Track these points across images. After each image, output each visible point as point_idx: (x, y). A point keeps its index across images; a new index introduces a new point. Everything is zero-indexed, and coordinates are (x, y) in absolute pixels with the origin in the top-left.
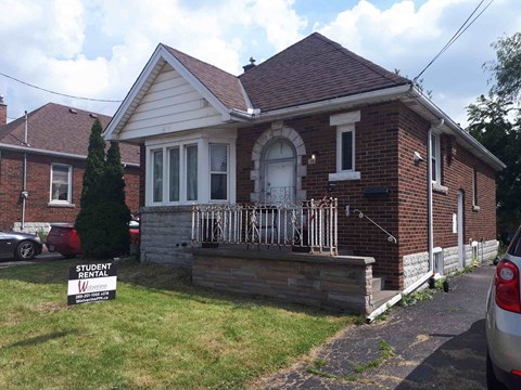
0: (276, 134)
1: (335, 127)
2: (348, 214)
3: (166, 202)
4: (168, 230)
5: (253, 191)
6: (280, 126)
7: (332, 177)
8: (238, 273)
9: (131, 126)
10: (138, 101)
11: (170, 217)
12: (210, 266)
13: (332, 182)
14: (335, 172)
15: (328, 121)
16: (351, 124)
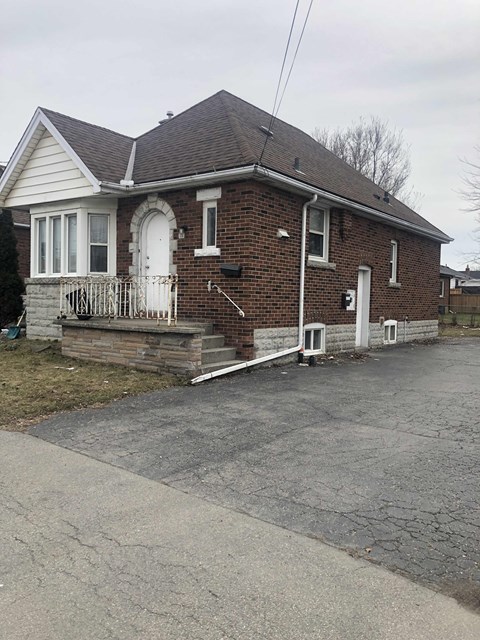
0: (152, 206)
1: (202, 202)
2: (209, 289)
3: (49, 274)
4: (51, 302)
5: (131, 265)
6: (155, 199)
7: (198, 252)
8: (99, 343)
9: (17, 193)
10: (21, 167)
11: (51, 288)
12: (76, 337)
13: (197, 258)
14: (201, 248)
15: (195, 196)
16: (213, 200)
